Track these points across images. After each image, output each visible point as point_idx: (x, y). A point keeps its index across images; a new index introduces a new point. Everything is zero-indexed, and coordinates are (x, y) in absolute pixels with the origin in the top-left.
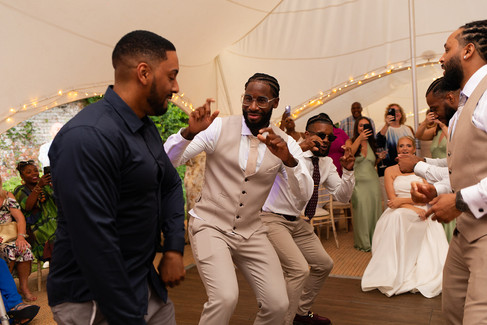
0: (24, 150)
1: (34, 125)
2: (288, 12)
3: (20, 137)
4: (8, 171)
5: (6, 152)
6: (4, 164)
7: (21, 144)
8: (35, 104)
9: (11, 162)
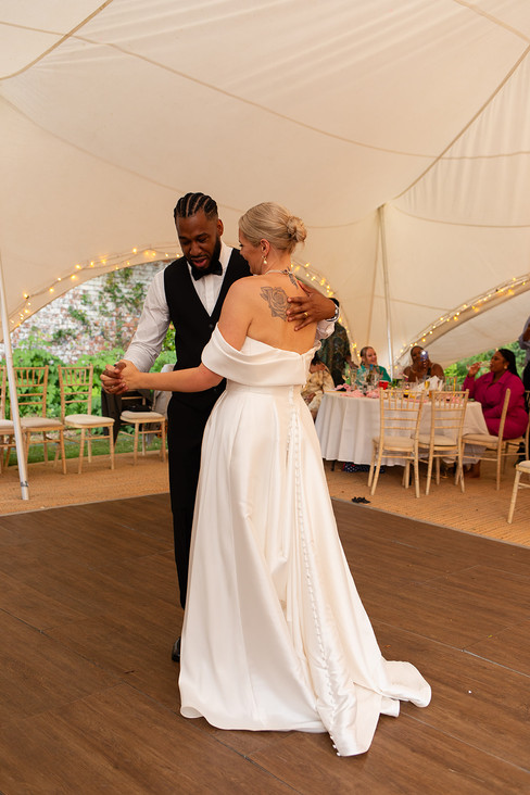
0: (128, 320)
1: (145, 287)
2: (462, 158)
3: (127, 301)
4: (106, 343)
5: (106, 319)
6: (102, 334)
7: (127, 311)
8: (104, 262)
9: (112, 333)
